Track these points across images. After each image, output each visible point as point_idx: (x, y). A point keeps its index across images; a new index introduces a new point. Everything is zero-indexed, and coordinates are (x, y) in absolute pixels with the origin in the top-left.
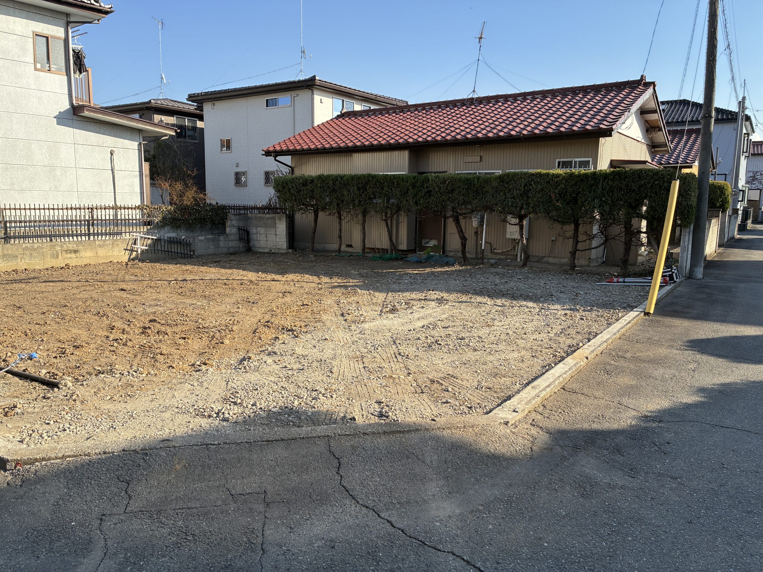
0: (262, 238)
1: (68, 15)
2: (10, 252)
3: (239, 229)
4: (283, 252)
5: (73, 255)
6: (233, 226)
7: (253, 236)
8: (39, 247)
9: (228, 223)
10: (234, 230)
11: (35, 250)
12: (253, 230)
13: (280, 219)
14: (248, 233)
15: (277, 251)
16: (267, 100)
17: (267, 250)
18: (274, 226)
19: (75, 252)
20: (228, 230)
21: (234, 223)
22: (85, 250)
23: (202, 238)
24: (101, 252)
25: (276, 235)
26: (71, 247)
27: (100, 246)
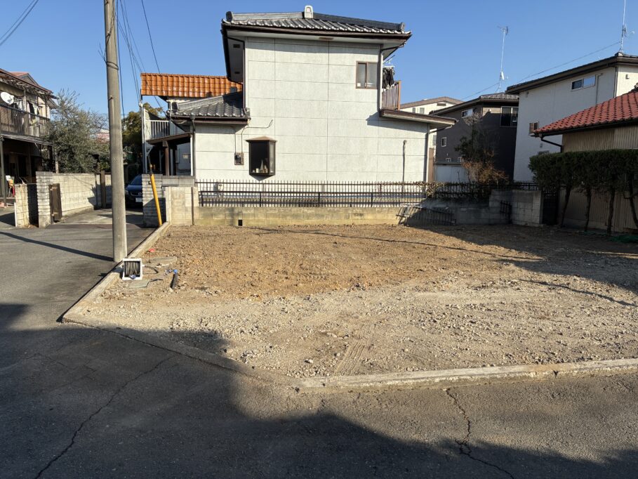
0: (521, 212)
1: (381, 45)
2: (320, 213)
3: (501, 203)
4: (537, 226)
5: (359, 217)
6: (496, 200)
7: (514, 210)
8: (338, 210)
9: (492, 198)
10: (497, 204)
11: (335, 212)
12: (515, 205)
13: (536, 195)
14: (510, 207)
15: (531, 225)
16: (573, 83)
17: (523, 224)
18: (531, 201)
19: (361, 215)
20: (490, 204)
21: (498, 198)
22: (368, 213)
23: (465, 209)
24: (379, 216)
25: (532, 210)
26: (359, 211)
27: (378, 212)
